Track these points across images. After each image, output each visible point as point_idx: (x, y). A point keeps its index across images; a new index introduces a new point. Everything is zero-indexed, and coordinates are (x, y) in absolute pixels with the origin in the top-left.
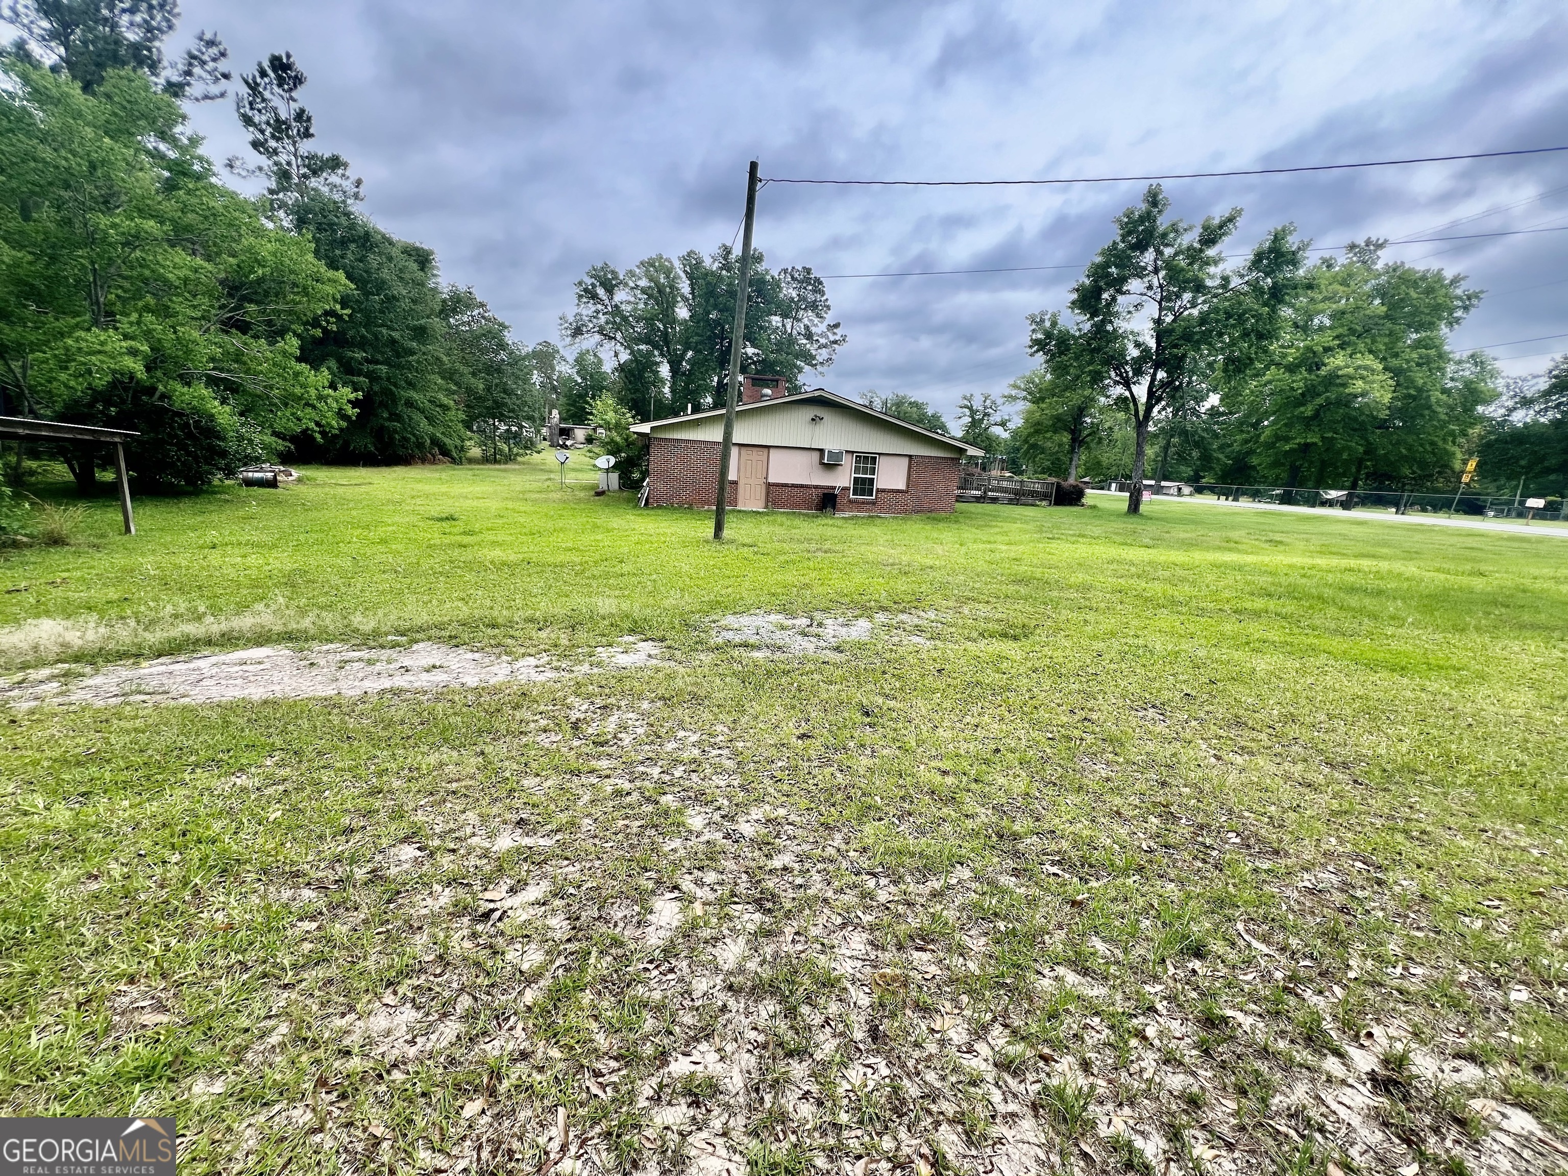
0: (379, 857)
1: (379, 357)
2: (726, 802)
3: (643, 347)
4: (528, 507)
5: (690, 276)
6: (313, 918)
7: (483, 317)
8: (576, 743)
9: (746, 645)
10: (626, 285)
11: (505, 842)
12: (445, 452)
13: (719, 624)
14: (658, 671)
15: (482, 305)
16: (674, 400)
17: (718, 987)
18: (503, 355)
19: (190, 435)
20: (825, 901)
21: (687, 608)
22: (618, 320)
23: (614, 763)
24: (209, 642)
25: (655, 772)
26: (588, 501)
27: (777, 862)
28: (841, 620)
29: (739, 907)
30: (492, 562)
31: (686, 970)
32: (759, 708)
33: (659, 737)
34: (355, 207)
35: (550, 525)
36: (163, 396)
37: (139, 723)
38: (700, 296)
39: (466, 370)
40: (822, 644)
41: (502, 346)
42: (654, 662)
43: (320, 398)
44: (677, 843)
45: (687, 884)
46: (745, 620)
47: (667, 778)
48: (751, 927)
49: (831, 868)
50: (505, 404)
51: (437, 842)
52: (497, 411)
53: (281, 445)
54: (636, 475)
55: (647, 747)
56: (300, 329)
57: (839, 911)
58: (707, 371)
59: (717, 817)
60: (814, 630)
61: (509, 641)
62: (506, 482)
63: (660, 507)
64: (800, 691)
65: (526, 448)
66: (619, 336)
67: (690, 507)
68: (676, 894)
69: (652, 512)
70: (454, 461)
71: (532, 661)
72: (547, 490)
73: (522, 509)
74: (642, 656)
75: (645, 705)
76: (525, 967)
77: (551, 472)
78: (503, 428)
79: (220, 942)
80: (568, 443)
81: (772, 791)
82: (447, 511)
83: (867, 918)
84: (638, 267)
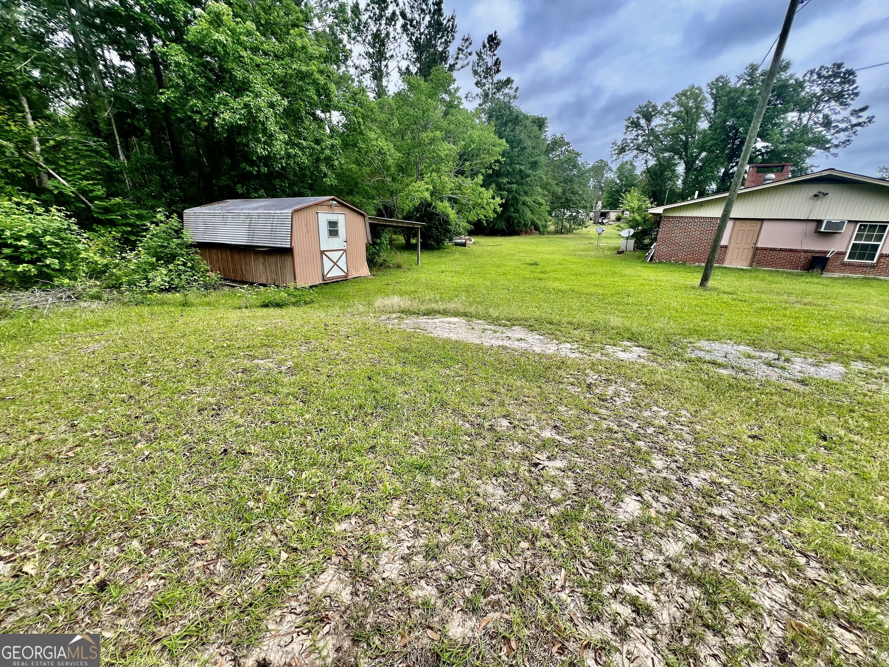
0: (493, 420)
1: (514, 180)
2: (681, 460)
3: (666, 154)
4: (576, 260)
5: (715, 97)
6: (469, 436)
7: (567, 151)
8: (588, 395)
9: (714, 363)
10: (662, 113)
11: (548, 434)
12: (537, 228)
13: (695, 345)
14: (644, 366)
15: (568, 144)
16: (684, 190)
17: (660, 562)
18: (575, 172)
19: (440, 224)
20: (754, 552)
21: (671, 331)
22: (651, 138)
23: (608, 413)
24: (439, 313)
25: (635, 426)
26: (612, 257)
27: (716, 511)
28: (810, 360)
29: (683, 525)
30: (553, 289)
31: (640, 542)
32: (717, 408)
33: (639, 406)
34: (514, 103)
35: (587, 270)
36: (434, 207)
37: (418, 340)
38: (720, 110)
39: (554, 182)
40: (786, 375)
41: (575, 166)
42: (642, 360)
43: (488, 204)
44: (643, 471)
45: (647, 496)
46: (716, 346)
47: (642, 432)
48: (690, 541)
49: (763, 533)
50: (571, 200)
51: (517, 423)
52: (567, 204)
53: (469, 227)
54: (647, 241)
55: (631, 410)
56: (483, 171)
57: (766, 564)
58: (716, 166)
59: (673, 466)
60: (781, 363)
61: (559, 333)
62: (566, 245)
63: (660, 262)
64: (757, 405)
65: (580, 225)
66: (650, 149)
67: (684, 263)
68: (639, 498)
69: (654, 266)
70: (540, 233)
71: (569, 346)
72: (588, 250)
73: (573, 260)
74: (635, 356)
75: (633, 385)
76: (552, 496)
77: (592, 239)
78: (568, 213)
79: (440, 432)
80: (605, 221)
81: (720, 465)
82: (534, 260)
83: (790, 581)
84: (673, 99)
